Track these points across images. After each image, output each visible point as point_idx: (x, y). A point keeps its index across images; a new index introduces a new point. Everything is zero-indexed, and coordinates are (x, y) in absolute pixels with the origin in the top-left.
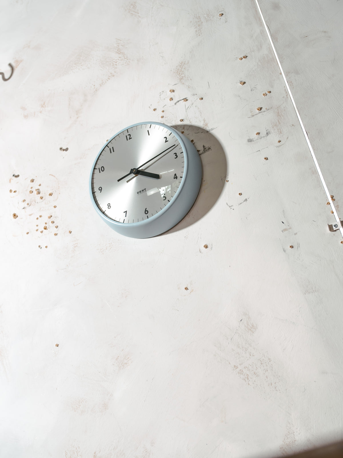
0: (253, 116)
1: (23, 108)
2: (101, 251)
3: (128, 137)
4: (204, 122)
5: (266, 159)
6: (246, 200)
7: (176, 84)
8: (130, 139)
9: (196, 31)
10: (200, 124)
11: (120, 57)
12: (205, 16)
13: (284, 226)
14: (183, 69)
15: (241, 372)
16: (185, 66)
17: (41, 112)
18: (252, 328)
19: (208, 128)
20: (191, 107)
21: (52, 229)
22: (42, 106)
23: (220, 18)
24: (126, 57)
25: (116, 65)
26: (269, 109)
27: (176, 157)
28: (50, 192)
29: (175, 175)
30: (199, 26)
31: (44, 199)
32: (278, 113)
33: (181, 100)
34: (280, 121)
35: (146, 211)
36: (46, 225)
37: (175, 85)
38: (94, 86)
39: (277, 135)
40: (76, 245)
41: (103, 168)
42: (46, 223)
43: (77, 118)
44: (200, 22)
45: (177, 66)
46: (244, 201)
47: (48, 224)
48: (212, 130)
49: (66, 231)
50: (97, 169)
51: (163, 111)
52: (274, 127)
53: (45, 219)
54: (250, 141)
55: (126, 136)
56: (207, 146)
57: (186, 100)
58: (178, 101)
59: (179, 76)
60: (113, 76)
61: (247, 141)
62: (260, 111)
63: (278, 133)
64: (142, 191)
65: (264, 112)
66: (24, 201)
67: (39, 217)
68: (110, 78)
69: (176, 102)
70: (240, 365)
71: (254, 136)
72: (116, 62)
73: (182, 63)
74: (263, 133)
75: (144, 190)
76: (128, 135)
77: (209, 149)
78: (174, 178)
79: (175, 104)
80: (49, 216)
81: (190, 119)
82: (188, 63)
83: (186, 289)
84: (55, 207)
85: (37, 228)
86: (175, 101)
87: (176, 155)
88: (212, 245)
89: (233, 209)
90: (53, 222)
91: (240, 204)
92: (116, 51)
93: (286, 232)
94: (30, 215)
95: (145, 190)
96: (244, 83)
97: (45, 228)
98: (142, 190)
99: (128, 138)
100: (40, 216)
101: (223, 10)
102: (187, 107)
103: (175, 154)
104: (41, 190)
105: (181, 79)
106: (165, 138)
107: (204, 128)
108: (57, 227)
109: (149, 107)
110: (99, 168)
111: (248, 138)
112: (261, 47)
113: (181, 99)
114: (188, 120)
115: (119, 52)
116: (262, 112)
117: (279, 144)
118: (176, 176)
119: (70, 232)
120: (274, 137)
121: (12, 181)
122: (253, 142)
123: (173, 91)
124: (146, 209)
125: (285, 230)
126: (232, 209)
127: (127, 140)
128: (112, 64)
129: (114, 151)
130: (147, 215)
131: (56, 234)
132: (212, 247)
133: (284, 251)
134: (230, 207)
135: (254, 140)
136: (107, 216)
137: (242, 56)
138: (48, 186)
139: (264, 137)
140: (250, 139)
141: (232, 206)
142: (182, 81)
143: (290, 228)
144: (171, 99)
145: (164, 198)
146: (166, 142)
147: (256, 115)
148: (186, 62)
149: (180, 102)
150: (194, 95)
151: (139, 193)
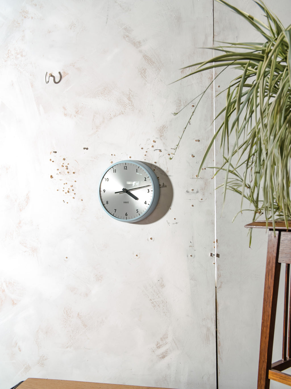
0: (193, 178)
1: (64, 108)
3: (125, 168)
4: (167, 169)
5: (193, 206)
6: (177, 223)
7: (157, 138)
8: (126, 169)
9: (177, 109)
10: (165, 170)
11: (129, 103)
12: (184, 101)
13: (191, 244)
14: (163, 130)
15: (153, 303)
16: (165, 129)
17: (75, 116)
18: (163, 286)
19: (168, 174)
20: (162, 157)
21: (72, 193)
22: (76, 113)
23: (192, 108)
24: (132, 105)
25: (126, 107)
26: (202, 179)
28: (74, 171)
29: (146, 201)
30: (179, 106)
31: (70, 174)
32: (206, 183)
34: (205, 188)
35: (126, 214)
36: (69, 190)
38: (110, 114)
40: (84, 209)
41: (108, 179)
42: (69, 189)
43: (97, 131)
44: (180, 104)
45: (160, 127)
49: (80, 198)
50: (104, 178)
51: (147, 152)
52: (202, 190)
53: (69, 186)
54: (187, 192)
55: (124, 166)
56: (165, 184)
57: (160, 151)
58: (156, 150)
59: (160, 134)
60: (123, 114)
61: (186, 191)
62: (197, 178)
63: (202, 194)
64: (126, 202)
65: (199, 179)
66: (58, 170)
67: (65, 184)
68: (120, 114)
69: (155, 149)
70: (153, 300)
71: (190, 190)
72: (126, 105)
73: (164, 126)
74: (195, 191)
75: (128, 202)
76: (126, 166)
77: (166, 186)
78: (145, 203)
79: (154, 150)
80: (71, 185)
83: (137, 255)
84: (75, 181)
85: (63, 189)
86: (154, 148)
87: (148, 191)
88: (154, 239)
89: (169, 225)
90: (73, 190)
91: (173, 224)
92: (128, 97)
94: (60, 180)
96: (194, 156)
97: (68, 192)
99: (125, 169)
100: (66, 183)
101: (194, 103)
102: (160, 156)
104: (69, 167)
105: (161, 136)
106: (145, 178)
107: (166, 173)
108: (75, 194)
109: (139, 145)
110: (106, 178)
111: (187, 190)
112: (208, 139)
114: (159, 164)
115: (129, 99)
117: (201, 200)
119: (82, 200)
120: (200, 196)
121: (52, 153)
122: (189, 193)
123: (155, 142)
125: (190, 246)
128: (123, 105)
129: (116, 172)
131: (74, 198)
133: (187, 256)
136: (105, 207)
137: (197, 139)
138: (73, 167)
139: (195, 193)
140: (188, 191)
141: (169, 223)
142: (161, 137)
143: (193, 246)
144: (153, 146)
145: (137, 212)
146: (145, 180)
147: (195, 178)
148: (166, 127)
149: (157, 150)
150: (166, 150)
151: (124, 202)
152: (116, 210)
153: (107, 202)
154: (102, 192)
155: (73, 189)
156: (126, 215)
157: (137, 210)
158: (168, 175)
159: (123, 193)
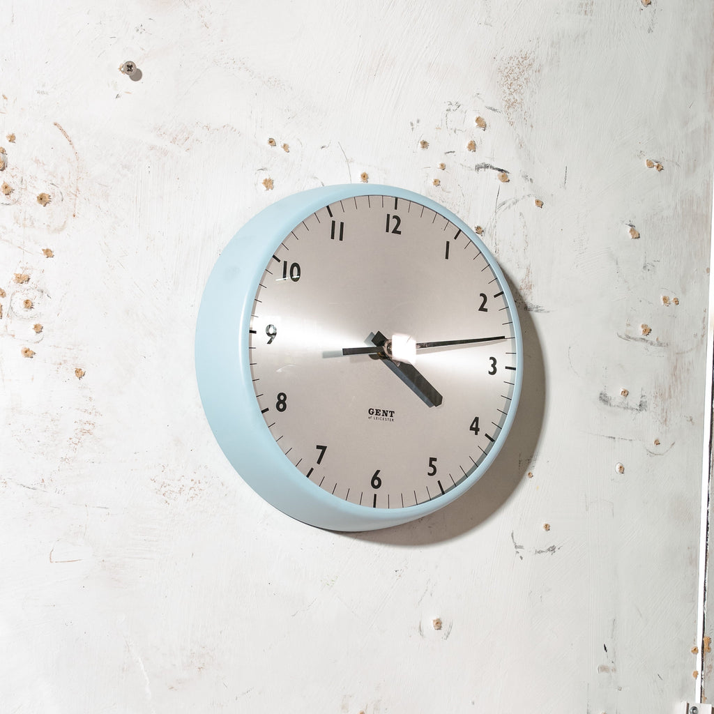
0: (628, 338)
2: (163, 490)
3: (393, 223)
4: (527, 275)
5: (622, 470)
6: (552, 549)
7: (494, 110)
8: (395, 231)
13: (604, 659)
14: (522, 79)
16: (530, 72)
20: (509, 207)
21: (20, 325)
23: (643, 7)
26: (661, 345)
27: (492, 370)
28: (43, 189)
29: (476, 420)
31: (16, 202)
32: (676, 367)
33: (494, 169)
34: (672, 392)
35: (375, 477)
36: (2, 301)
37: (491, 108)
39: (658, 422)
40: (87, 427)
41: (295, 270)
42: (1, 293)
45: (511, 58)
46: (549, 550)
47: (8, 297)
48: (537, 311)
49: (65, 361)
50: (279, 261)
51: (443, 167)
52: (658, 399)
54: (604, 399)
55: (388, 215)
57: (504, 175)
58: (486, 167)
59: (507, 91)
61: (598, 395)
62: (645, 337)
63: (660, 418)
64: (381, 413)
65: (652, 344)
69: (480, 162)
71: (615, 393)
73: (525, 58)
74: (634, 400)
75: (389, 414)
76: (394, 217)
78: (472, 428)
79: (478, 168)
80: (19, 271)
81: (500, 241)
82: (539, 71)
84: (48, 253)
86: (480, 157)
87: (493, 366)
88: (451, 627)
89: (521, 558)
90: (30, 305)
91: (539, 552)
93: (605, 674)
95: (391, 416)
96: (639, 236)
98: (384, 411)
99: (392, 228)
102: (500, 201)
103: (492, 362)
104: (10, 158)
105: (511, 105)
106: (482, 298)
108: (39, 329)
109: (412, 124)
110: (285, 263)
111: (602, 389)
112: (695, 166)
113: (495, 167)
114: (494, 241)
116: (647, 341)
117: (654, 448)
118: (477, 425)
119: (80, 373)
120: (648, 423)
122: (608, 407)
123: (485, 127)
124: (378, 472)
125: (603, 669)
126: (520, 554)
127: (387, 231)
129: (341, 239)
130: (375, 491)
131: (28, 353)
132: (449, 634)
134: (516, 547)
135: (613, 404)
137: (654, 157)
138: (37, 161)
139: (632, 409)
140: (605, 395)
141: (521, 547)
142: (511, 110)
143: (614, 670)
144: (472, 146)
145: (431, 470)
146: (482, 309)
147: (635, 339)
148: (535, 66)
149: (489, 170)
150: (526, 177)
151: (373, 413)
152: (324, 448)
153: (283, 402)
154: (260, 338)
155: (30, 297)
156: (376, 483)
157: (432, 459)
158: (529, 306)
159: (373, 357)
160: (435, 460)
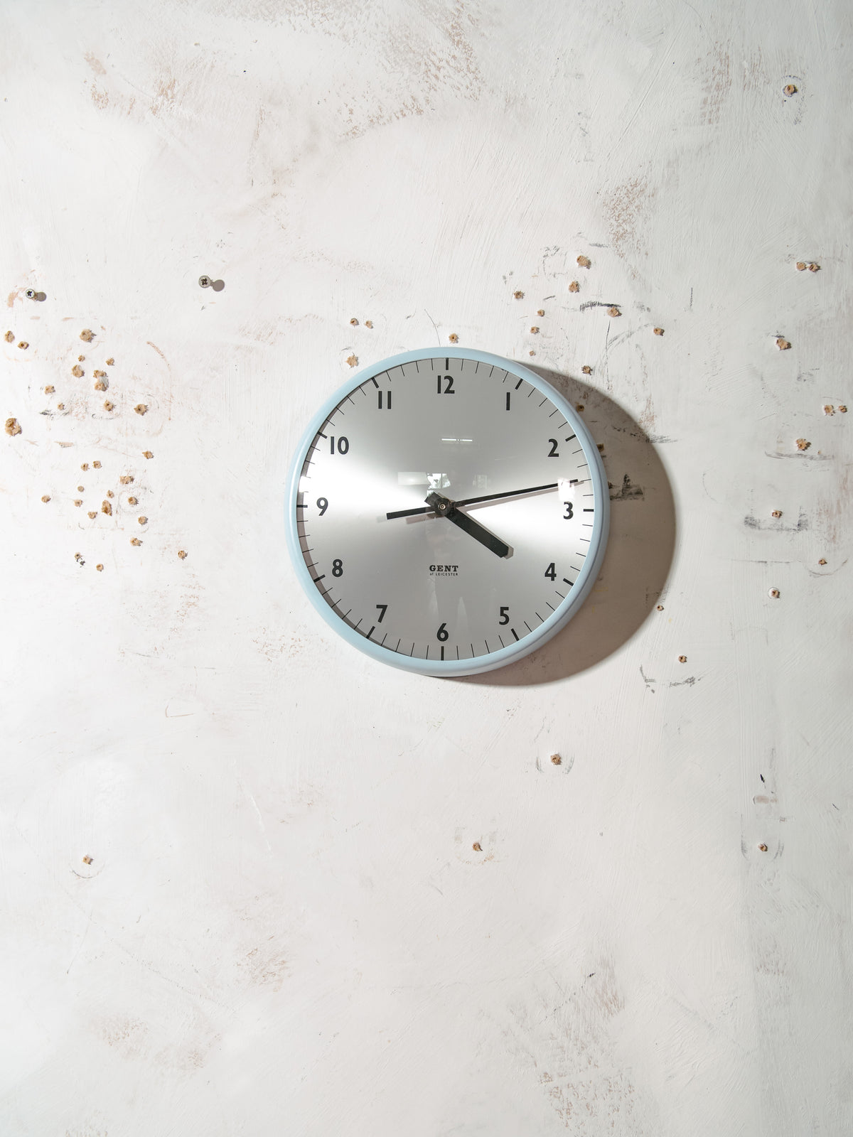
0: (780, 455)
1: (95, 63)
2: (266, 649)
3: (445, 383)
4: (648, 407)
5: (776, 594)
6: (692, 681)
7: (600, 246)
9: (705, 102)
10: (636, 409)
11: (454, 57)
12: (746, 65)
13: (761, 789)
14: (632, 208)
15: (556, 1093)
16: (642, 199)
17: (155, 111)
18: (612, 1002)
19: (653, 431)
20: (623, 341)
21: (127, 519)
22: (163, 92)
23: (786, 98)
24: (472, 68)
25: (437, 77)
26: (825, 458)
27: (567, 514)
28: (141, 401)
29: (552, 566)
30: (718, 87)
31: (118, 415)
32: (846, 480)
33: (602, 305)
34: (842, 506)
35: (441, 630)
36: (111, 501)
37: (596, 245)
38: (351, 112)
39: (823, 541)
40: (192, 600)
41: (343, 443)
42: (110, 495)
43: (274, 195)
44: (725, 79)
45: (618, 188)
46: (686, 682)
47: (116, 497)
48: (662, 442)
49: (169, 546)
50: (326, 437)
51: (542, 313)
52: (823, 516)
53: (108, 480)
54: (751, 523)
55: (439, 377)
57: (615, 310)
58: (593, 305)
59: (615, 223)
60: (420, 112)
61: (742, 519)
62: (803, 452)
63: (826, 536)
64: (444, 568)
65: (812, 458)
66: (51, 390)
67: (91, 465)
68: (406, 112)
69: (585, 301)
70: (561, 1076)
71: (765, 515)
72: (439, 69)
73: (636, 185)
74: (790, 520)
75: (452, 569)
76: (446, 378)
77: (639, 493)
78: (547, 575)
79: (583, 308)
80: (125, 474)
81: (613, 377)
82: (653, 195)
83: (477, 847)
84: (148, 455)
85: (80, 496)
86: (584, 297)
87: (569, 510)
88: (572, 762)
89: (653, 691)
90: (134, 501)
91: (674, 685)
92: (449, 26)
93: (763, 805)
94: (63, 445)
95: (455, 570)
96: (789, 346)
97: (107, 510)
98: (446, 567)
99: (444, 388)
100: (96, 465)
101: (799, 75)
102: (611, 336)
103: (567, 506)
104: (112, 379)
105: (619, 237)
106: (552, 444)
107: (642, 426)
108: (143, 521)
109: (504, 278)
110: (333, 438)
111: (747, 513)
113: (604, 303)
114: (606, 377)
115: (455, 35)
116: (805, 456)
117: (818, 569)
118: (553, 571)
119: (183, 555)
120: (812, 544)
121: (16, 301)
122: (757, 531)
123: (588, 265)
124: (444, 625)
125: (761, 799)
126: (651, 688)
127: (439, 392)
128: (423, 67)
129: (389, 407)
130: (442, 644)
131: (136, 542)
132: (570, 768)
133: (744, 850)
134: (646, 680)
135: (763, 526)
136: (324, 594)
137: (807, 258)
138: (134, 378)
139: (788, 530)
140: (752, 519)
141: (652, 681)
142: (620, 242)
143: (775, 800)
144: (575, 287)
145: (503, 619)
146: (552, 454)
147: (790, 456)
148: (649, 191)
149: (597, 307)
150: (642, 307)
151: (434, 569)
152: (384, 608)
153: (339, 567)
154: (311, 512)
155: (134, 494)
156: (443, 635)
157: (503, 609)
158: (651, 438)
159: (431, 516)
160: (507, 609)
